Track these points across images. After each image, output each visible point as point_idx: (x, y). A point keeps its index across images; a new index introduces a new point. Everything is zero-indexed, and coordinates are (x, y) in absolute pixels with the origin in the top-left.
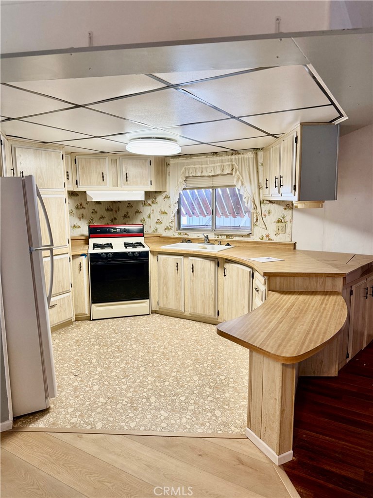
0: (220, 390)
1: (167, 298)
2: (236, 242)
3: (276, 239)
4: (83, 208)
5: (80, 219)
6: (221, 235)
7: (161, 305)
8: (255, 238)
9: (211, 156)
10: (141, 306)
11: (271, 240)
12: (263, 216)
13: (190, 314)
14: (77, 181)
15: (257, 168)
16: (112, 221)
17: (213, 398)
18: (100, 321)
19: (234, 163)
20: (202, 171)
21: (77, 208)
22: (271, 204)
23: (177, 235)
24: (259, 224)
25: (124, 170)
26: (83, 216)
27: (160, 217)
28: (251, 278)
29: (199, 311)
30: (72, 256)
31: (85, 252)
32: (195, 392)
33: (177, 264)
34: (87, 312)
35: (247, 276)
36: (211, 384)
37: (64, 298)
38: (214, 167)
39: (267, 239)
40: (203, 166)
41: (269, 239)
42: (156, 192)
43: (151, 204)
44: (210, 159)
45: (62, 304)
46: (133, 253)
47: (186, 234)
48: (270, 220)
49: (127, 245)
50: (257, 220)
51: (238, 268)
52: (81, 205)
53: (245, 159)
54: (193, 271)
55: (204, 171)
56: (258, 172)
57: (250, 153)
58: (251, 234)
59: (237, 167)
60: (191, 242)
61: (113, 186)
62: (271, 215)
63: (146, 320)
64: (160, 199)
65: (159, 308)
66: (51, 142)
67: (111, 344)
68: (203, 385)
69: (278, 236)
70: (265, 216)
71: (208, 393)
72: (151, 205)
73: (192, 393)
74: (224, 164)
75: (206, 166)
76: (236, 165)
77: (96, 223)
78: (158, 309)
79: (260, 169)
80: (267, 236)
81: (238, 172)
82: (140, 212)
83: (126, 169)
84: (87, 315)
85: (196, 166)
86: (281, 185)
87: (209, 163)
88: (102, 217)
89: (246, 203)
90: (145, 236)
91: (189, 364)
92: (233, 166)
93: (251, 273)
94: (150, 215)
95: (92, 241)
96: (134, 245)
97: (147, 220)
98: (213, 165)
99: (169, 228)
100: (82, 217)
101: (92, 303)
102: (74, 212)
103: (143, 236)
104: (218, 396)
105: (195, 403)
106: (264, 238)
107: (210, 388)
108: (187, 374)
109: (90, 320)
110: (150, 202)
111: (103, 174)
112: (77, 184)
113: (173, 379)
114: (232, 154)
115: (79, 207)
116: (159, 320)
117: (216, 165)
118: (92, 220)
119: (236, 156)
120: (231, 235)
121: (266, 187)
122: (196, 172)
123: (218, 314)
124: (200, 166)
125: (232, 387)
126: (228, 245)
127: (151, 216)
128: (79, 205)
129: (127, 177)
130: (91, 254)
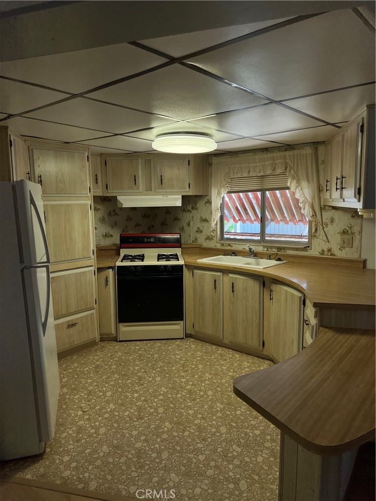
0: (252, 451)
1: (203, 320)
2: (290, 256)
3: (340, 254)
4: (116, 214)
5: (112, 227)
6: (271, 247)
7: (197, 328)
8: (314, 252)
9: (261, 153)
10: (174, 328)
11: (334, 255)
12: (324, 226)
13: (230, 342)
14: (107, 185)
15: (317, 167)
16: (149, 229)
17: (241, 461)
18: (128, 343)
19: (288, 161)
20: (249, 171)
21: (110, 214)
22: (334, 211)
23: (219, 246)
24: (320, 235)
25: (158, 171)
26: (116, 224)
27: (200, 225)
28: (303, 306)
29: (240, 339)
30: (98, 268)
31: (113, 265)
32: (219, 450)
33: (215, 281)
34: (113, 332)
35: (297, 301)
36: (241, 440)
37: (87, 316)
38: (263, 166)
39: (329, 254)
40: (251, 165)
41: (332, 255)
42: (196, 196)
43: (191, 210)
44: (259, 156)
45: (84, 322)
46: (165, 266)
47: (229, 245)
48: (334, 231)
49: (160, 257)
50: (316, 230)
51: (286, 290)
52: (114, 211)
53: (302, 156)
54: (233, 291)
55: (251, 170)
56: (318, 171)
57: (308, 148)
58: (308, 247)
59: (292, 165)
60: (236, 255)
61: (147, 190)
62: (335, 224)
63: (178, 345)
64: (201, 204)
65: (195, 332)
66: (73, 142)
67: (133, 374)
68: (231, 441)
69: (343, 250)
70: (327, 225)
71: (236, 454)
72: (190, 212)
73: (215, 451)
74: (276, 162)
75: (255, 165)
76: (290, 162)
77: (131, 232)
78: (193, 333)
79: (321, 167)
80: (329, 250)
81: (292, 171)
82: (179, 219)
83: (161, 170)
84: (113, 335)
85: (243, 165)
86: (342, 188)
87: (257, 161)
88: (138, 225)
89: (302, 209)
90: (183, 246)
91: (219, 409)
92: (286, 163)
93: (303, 299)
94: (189, 222)
95: (124, 252)
96: (168, 258)
97: (186, 228)
98: (262, 163)
99: (211, 237)
100: (114, 225)
101: (120, 322)
102: (106, 219)
103: (180, 247)
104: (247, 459)
105: (216, 467)
106: (326, 253)
107: (239, 446)
108: (214, 422)
109: (117, 342)
110: (190, 208)
111: (135, 176)
112: (107, 189)
113: (195, 428)
114: (286, 150)
115: (112, 213)
116: (193, 346)
117: (266, 163)
118: (126, 227)
119: (290, 152)
120: (284, 248)
121: (327, 190)
122: (242, 172)
123: (263, 345)
124: (247, 165)
125: (268, 448)
126: (279, 260)
127: (191, 224)
128: (112, 211)
129: (161, 180)
130: (118, 267)
